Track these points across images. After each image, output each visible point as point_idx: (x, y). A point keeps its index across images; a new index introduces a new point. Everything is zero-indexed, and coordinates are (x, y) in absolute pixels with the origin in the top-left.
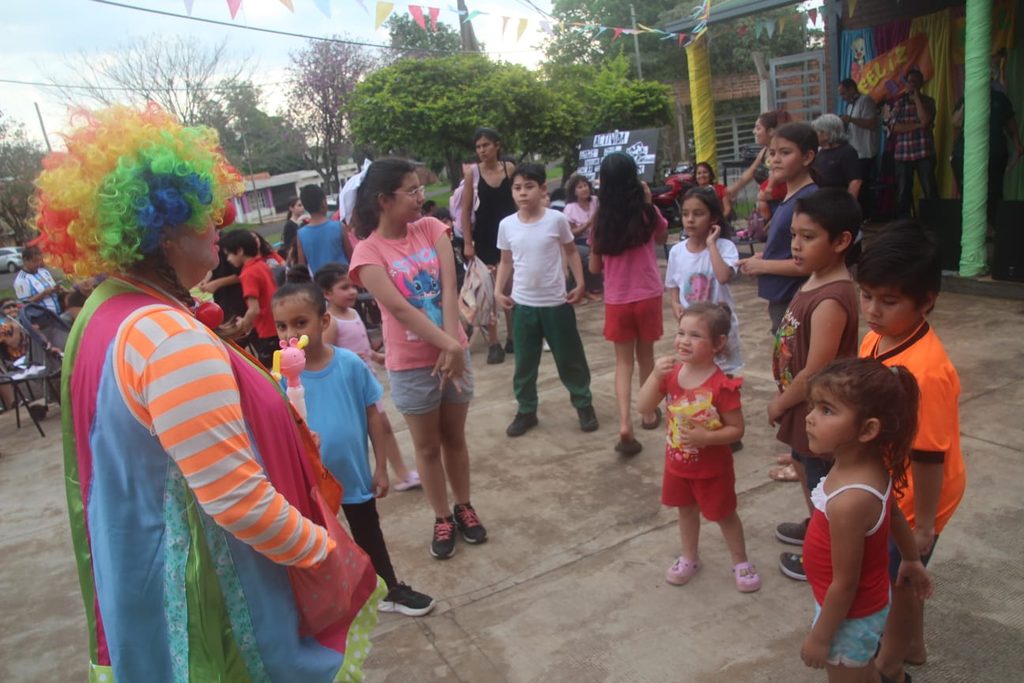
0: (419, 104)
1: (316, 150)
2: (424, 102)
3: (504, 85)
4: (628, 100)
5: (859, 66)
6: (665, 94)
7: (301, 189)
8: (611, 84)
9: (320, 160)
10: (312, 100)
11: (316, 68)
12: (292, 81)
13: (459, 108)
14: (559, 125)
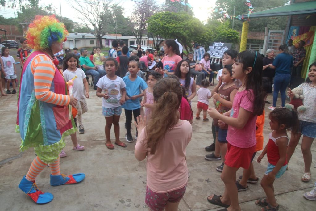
0: (167, 24)
1: (137, 31)
2: (169, 24)
3: (192, 24)
4: (226, 34)
5: (293, 37)
6: (237, 34)
7: (130, 41)
8: (223, 29)
9: (137, 34)
10: (139, 16)
11: (142, 6)
12: (134, 9)
13: (178, 28)
14: (205, 38)
